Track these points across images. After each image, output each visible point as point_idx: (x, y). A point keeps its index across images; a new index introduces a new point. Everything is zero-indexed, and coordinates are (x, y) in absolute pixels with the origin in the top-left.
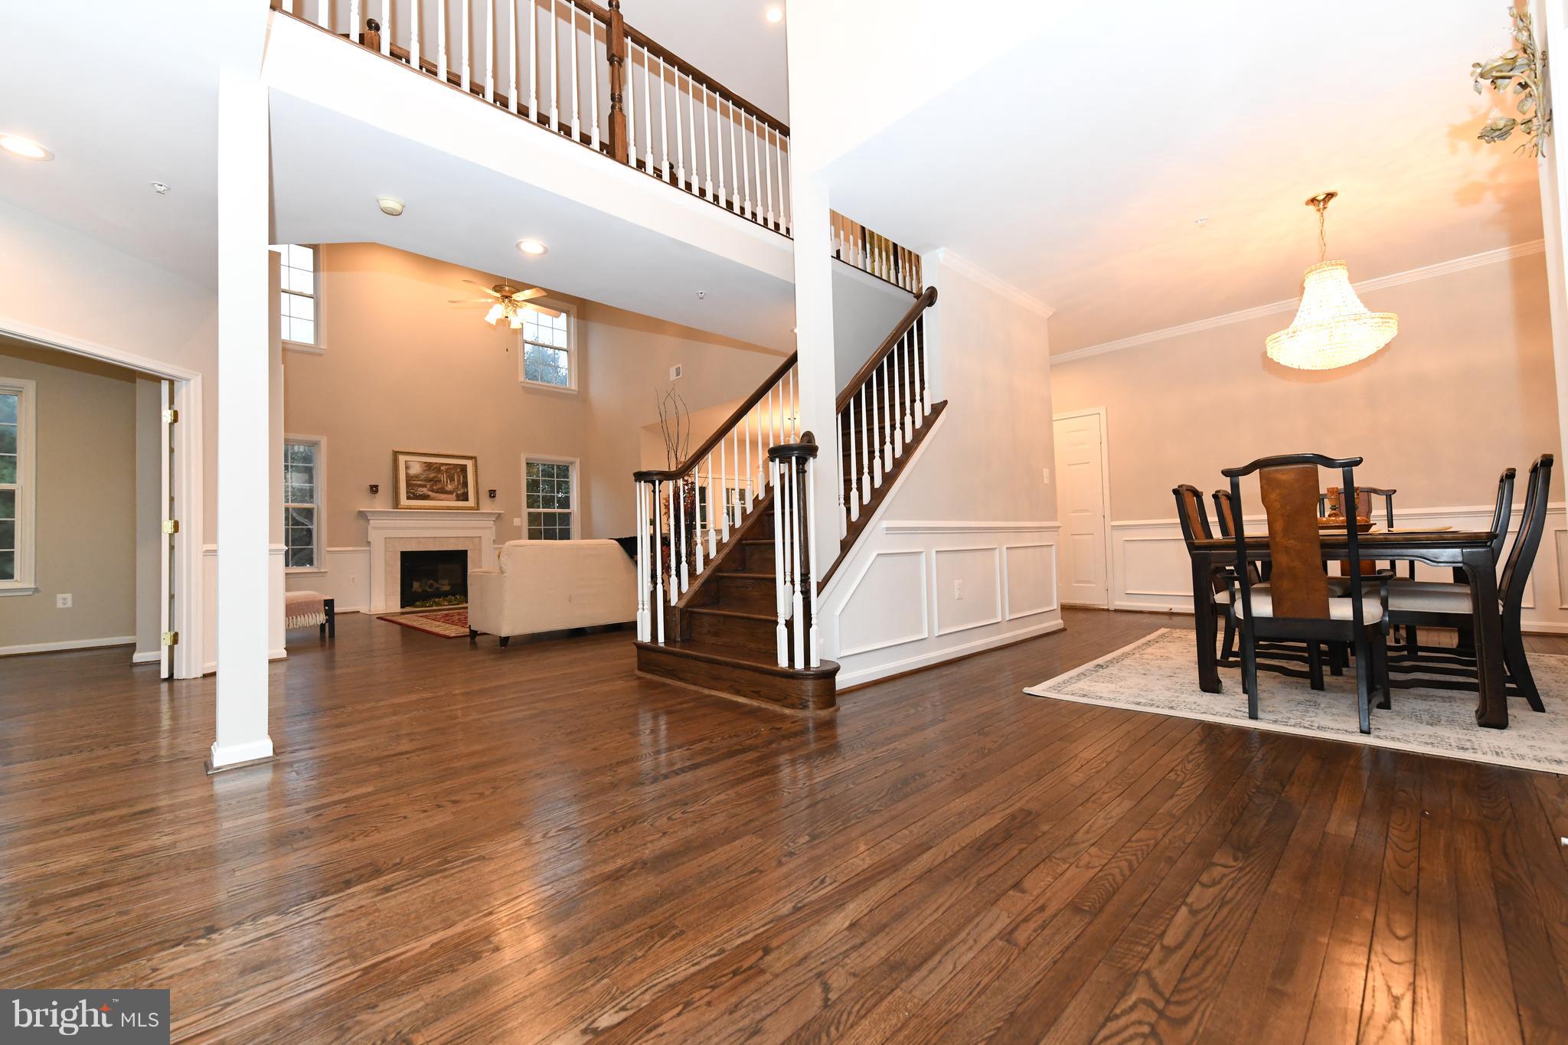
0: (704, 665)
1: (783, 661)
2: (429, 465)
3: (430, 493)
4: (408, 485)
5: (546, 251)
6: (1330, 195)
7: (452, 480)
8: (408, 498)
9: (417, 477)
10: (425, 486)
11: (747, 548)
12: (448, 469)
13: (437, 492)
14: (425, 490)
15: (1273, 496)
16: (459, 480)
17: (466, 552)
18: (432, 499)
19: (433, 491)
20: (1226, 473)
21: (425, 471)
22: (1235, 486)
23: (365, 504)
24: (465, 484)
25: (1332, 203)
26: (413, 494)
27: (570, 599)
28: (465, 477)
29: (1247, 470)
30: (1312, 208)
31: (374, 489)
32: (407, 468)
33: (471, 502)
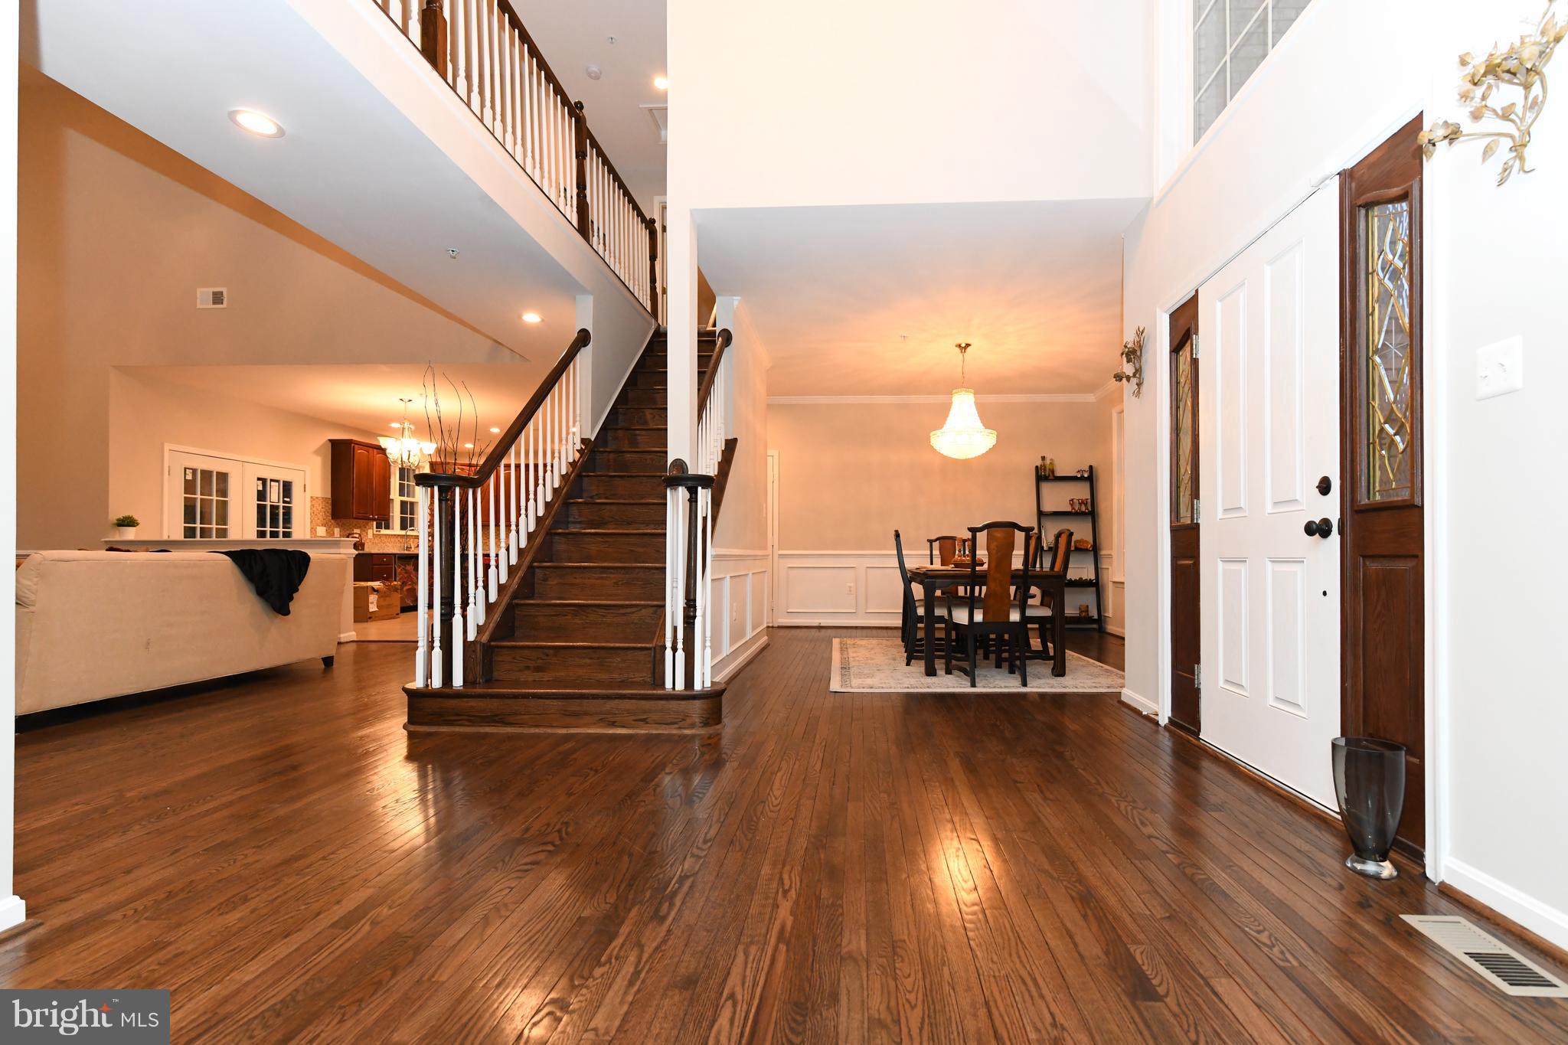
0: (555, 702)
1: (669, 685)
5: (281, 132)
6: (968, 345)
11: (537, 570)
15: (993, 546)
20: (970, 529)
22: (974, 538)
25: (969, 348)
27: (148, 645)
29: (981, 529)
30: (958, 349)
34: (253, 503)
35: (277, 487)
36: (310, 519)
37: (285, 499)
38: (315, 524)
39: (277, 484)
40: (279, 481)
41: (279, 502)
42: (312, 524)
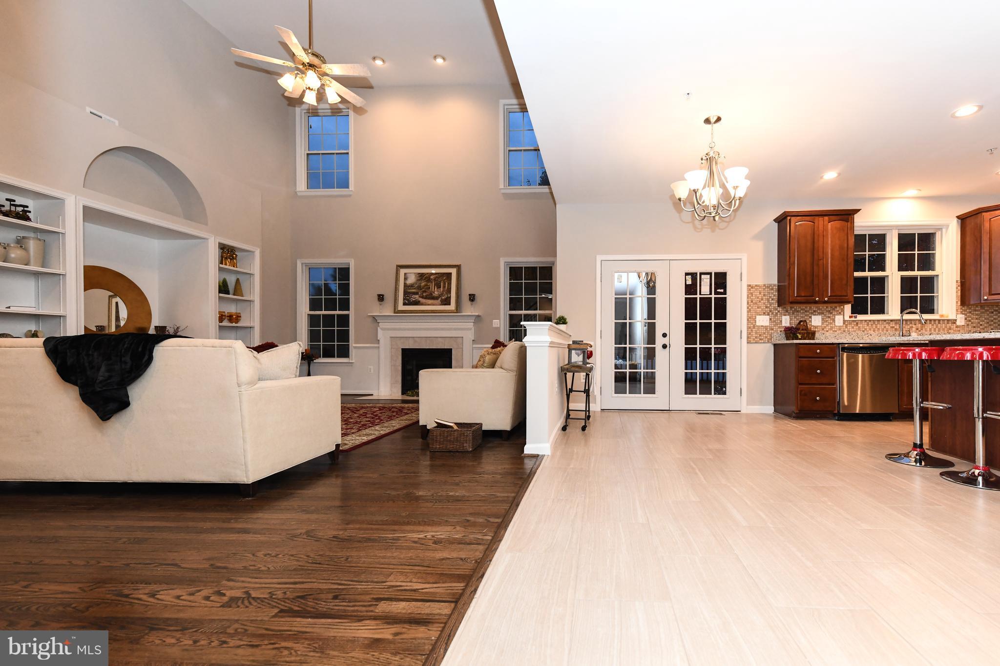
2: (421, 276)
3: (421, 299)
4: (405, 293)
7: (439, 287)
8: (404, 304)
9: (412, 286)
10: (416, 293)
12: (437, 277)
13: (425, 298)
14: (417, 296)
16: (444, 287)
17: (451, 350)
18: (422, 304)
19: (422, 297)
21: (418, 280)
23: (377, 310)
24: (449, 291)
26: (408, 300)
28: (450, 284)
31: (381, 298)
32: (406, 279)
33: (452, 306)
34: (681, 296)
35: (709, 280)
36: (748, 308)
37: (718, 290)
38: (754, 313)
39: (709, 276)
40: (710, 274)
41: (711, 294)
42: (750, 313)
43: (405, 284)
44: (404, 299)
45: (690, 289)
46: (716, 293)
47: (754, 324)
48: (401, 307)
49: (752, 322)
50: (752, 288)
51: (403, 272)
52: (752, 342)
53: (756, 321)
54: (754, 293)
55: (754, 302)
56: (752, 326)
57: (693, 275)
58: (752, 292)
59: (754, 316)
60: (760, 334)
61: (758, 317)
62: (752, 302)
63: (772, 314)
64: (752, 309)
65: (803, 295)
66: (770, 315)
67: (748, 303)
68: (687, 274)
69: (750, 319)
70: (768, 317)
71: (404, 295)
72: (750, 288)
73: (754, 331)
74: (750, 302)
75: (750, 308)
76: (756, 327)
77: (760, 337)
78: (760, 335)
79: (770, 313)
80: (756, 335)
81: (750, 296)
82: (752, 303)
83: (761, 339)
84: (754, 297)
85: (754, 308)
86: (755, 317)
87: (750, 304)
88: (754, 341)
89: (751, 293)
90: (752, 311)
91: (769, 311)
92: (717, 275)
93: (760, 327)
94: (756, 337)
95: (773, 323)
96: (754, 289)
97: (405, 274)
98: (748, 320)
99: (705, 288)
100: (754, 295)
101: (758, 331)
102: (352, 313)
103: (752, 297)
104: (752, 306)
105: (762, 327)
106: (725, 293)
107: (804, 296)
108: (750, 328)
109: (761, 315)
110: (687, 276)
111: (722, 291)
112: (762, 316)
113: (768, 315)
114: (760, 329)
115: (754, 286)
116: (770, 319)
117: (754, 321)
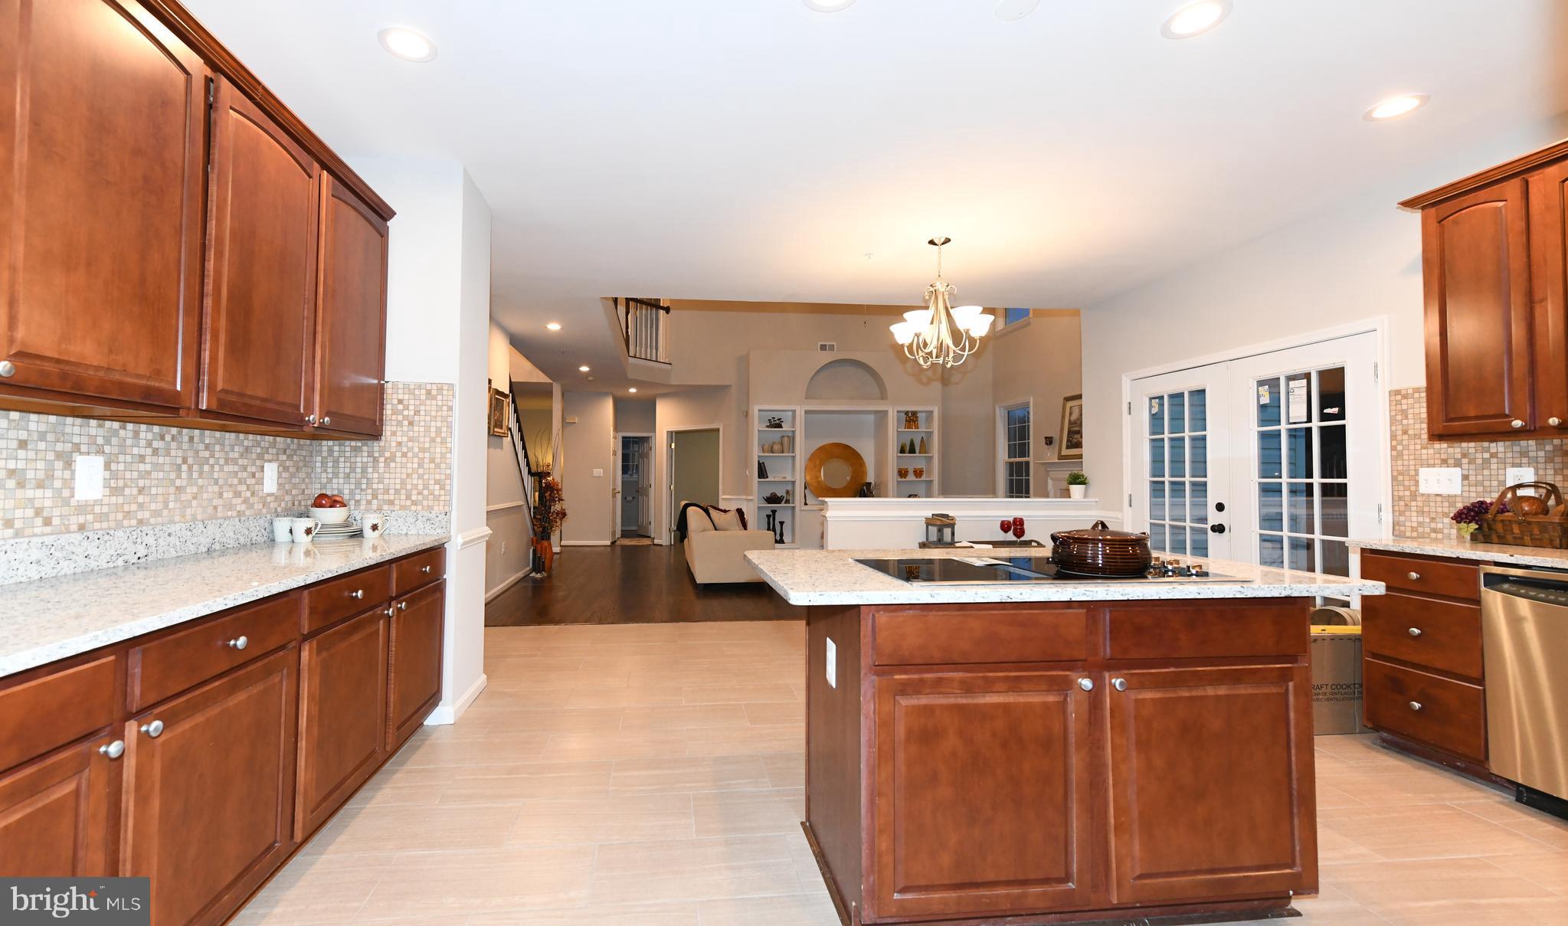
4: (1068, 432)
8: (1067, 447)
9: (1075, 423)
26: (1071, 442)
31: (1050, 441)
32: (1070, 415)
34: (1251, 430)
35: (1305, 390)
36: (1393, 448)
37: (1326, 411)
38: (1412, 463)
39: (1304, 382)
40: (1307, 376)
41: (1309, 420)
42: (1400, 463)
43: (1070, 420)
44: (1067, 441)
45: (1269, 413)
46: (1324, 417)
47: (1413, 488)
48: (1064, 452)
49: (1407, 483)
50: (1405, 397)
51: (1070, 404)
52: (1408, 534)
53: (1417, 482)
54: (1411, 411)
55: (1411, 432)
56: (1407, 493)
57: (1273, 384)
58: (1404, 407)
59: (1412, 468)
60: (1433, 515)
61: (1424, 473)
62: (1405, 432)
63: (1472, 461)
64: (1406, 452)
65: (1472, 413)
66: (1465, 466)
67: (1393, 437)
68: (1261, 383)
69: (1400, 478)
70: (1457, 473)
71: (1068, 435)
72: (1399, 397)
73: (1414, 509)
74: (1399, 433)
75: (1400, 448)
76: (1419, 498)
77: (1433, 525)
78: (1433, 520)
79: (1465, 461)
80: (1421, 519)
81: (1399, 417)
82: (1406, 437)
83: (1435, 531)
84: (1411, 422)
85: (1412, 447)
86: (1417, 471)
87: (1399, 438)
88: (1415, 534)
89: (1402, 411)
90: (1405, 457)
91: (1459, 456)
92: (1323, 375)
93: (1431, 499)
94: (1420, 524)
95: (1473, 489)
96: (1411, 401)
97: (1071, 408)
98: (1394, 478)
99: (1296, 409)
100: (1410, 416)
101: (1426, 509)
102: (1031, 459)
103: (1405, 422)
104: (1405, 442)
105: (1439, 499)
106: (1341, 415)
107: (1477, 418)
108: (1400, 498)
109: (1433, 466)
110: (1260, 388)
111: (1335, 410)
112: (1437, 470)
113: (1458, 464)
114: (1432, 504)
115: (1410, 391)
116: (1465, 477)
117: (1412, 483)
